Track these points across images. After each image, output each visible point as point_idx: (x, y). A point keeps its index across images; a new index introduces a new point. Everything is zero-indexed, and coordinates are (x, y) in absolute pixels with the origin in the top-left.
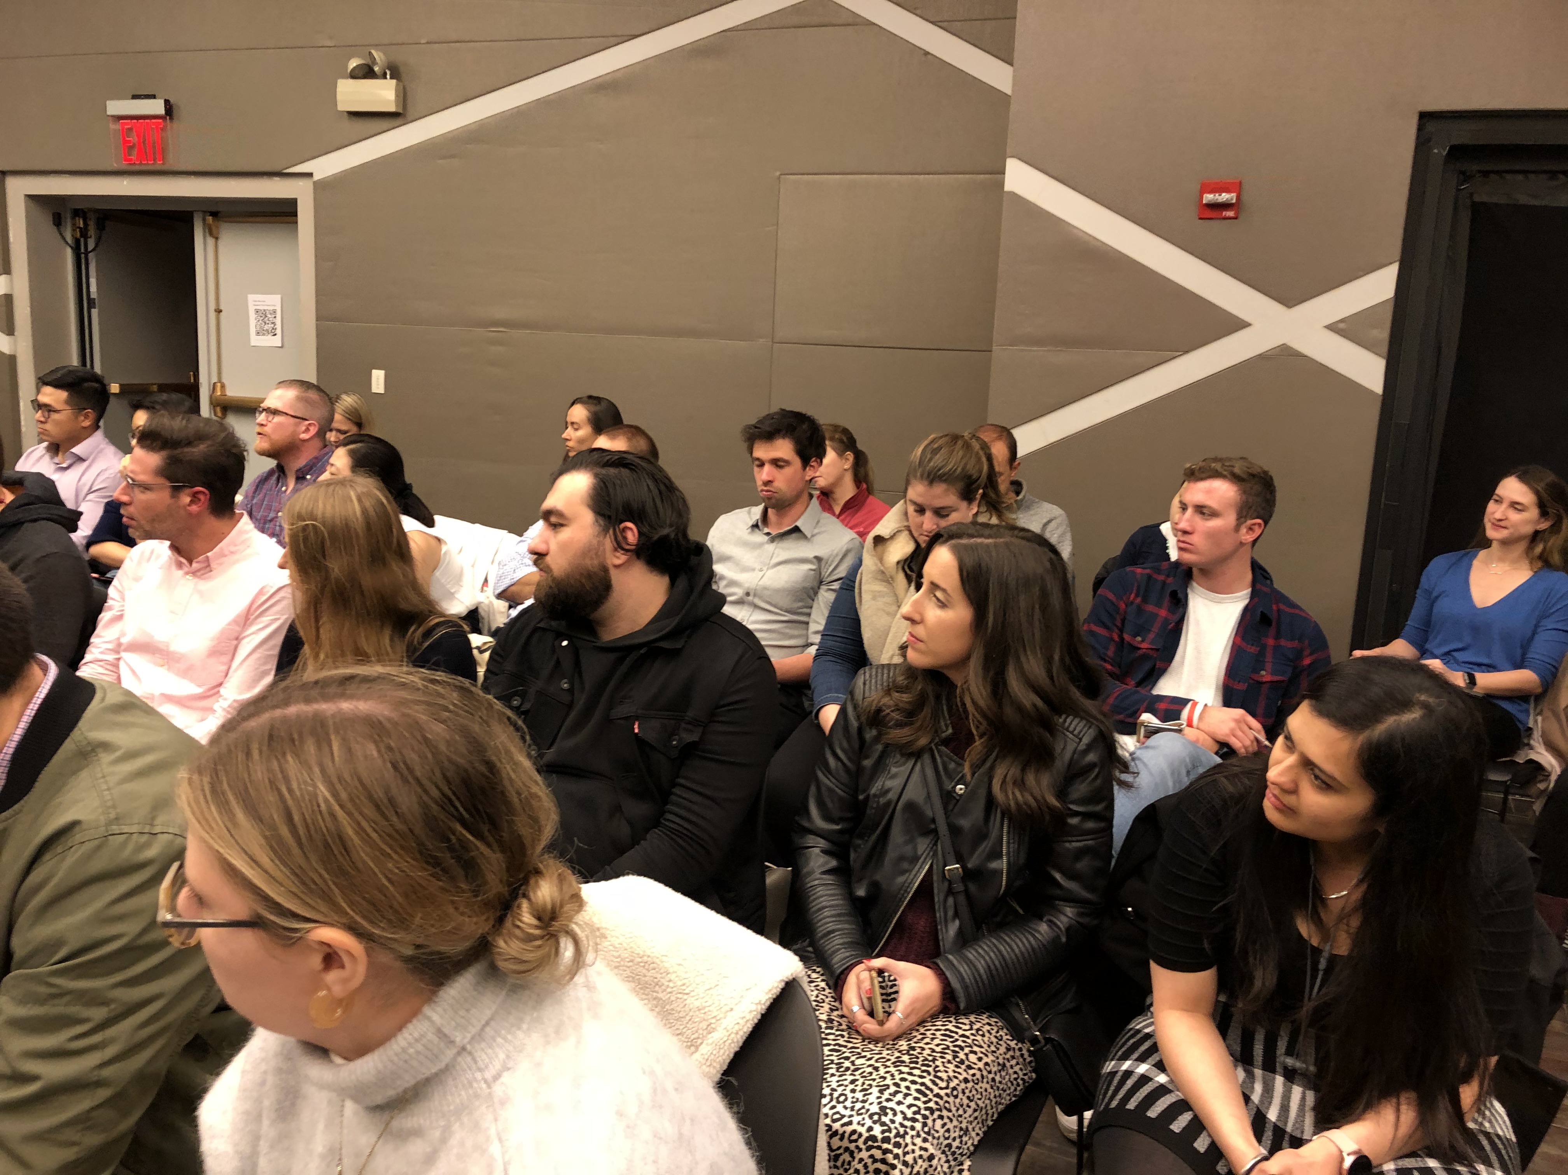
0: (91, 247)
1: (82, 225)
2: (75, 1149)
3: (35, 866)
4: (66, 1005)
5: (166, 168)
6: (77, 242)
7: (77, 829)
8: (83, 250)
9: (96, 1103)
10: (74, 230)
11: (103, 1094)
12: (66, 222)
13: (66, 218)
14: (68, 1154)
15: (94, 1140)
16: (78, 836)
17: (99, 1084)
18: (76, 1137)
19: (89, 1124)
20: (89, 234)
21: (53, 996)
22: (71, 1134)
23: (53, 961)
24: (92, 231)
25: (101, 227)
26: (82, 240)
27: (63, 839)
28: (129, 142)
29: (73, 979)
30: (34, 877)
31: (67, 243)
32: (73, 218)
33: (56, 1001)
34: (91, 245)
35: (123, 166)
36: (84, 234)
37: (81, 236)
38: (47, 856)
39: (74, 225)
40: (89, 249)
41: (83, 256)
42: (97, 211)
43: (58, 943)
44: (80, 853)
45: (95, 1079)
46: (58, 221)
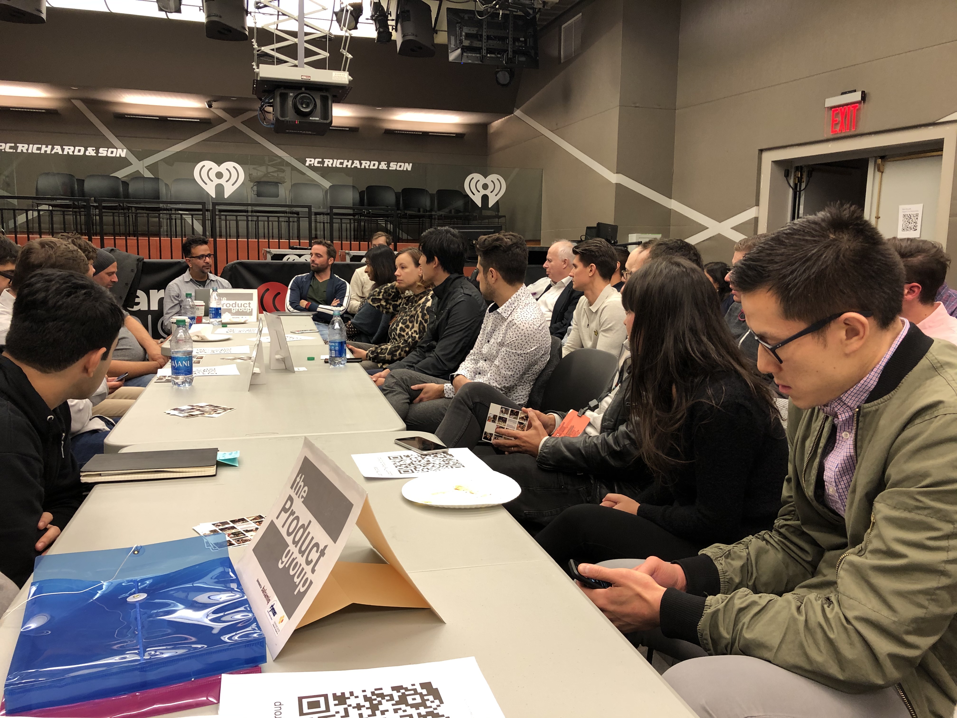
0: (803, 187)
1: (799, 176)
2: (924, 611)
3: (908, 426)
4: (926, 516)
5: (856, 133)
6: (796, 185)
7: (941, 406)
8: (798, 190)
9: (940, 585)
10: (795, 179)
11: (944, 581)
12: (791, 176)
13: (791, 172)
14: (919, 612)
15: (935, 609)
16: (941, 410)
17: (943, 573)
18: (926, 603)
19: (933, 597)
20: (803, 180)
21: (918, 508)
22: (922, 600)
23: (920, 485)
24: (804, 179)
25: (810, 175)
26: (799, 184)
27: (929, 412)
28: (836, 121)
29: (933, 500)
30: (908, 433)
31: (790, 186)
32: (795, 172)
33: (919, 512)
34: (803, 186)
35: (830, 135)
36: (800, 180)
37: (798, 182)
38: (917, 421)
39: (795, 175)
40: (802, 189)
41: (798, 193)
42: (809, 166)
43: (925, 475)
44: (941, 422)
45: (942, 569)
46: (787, 175)
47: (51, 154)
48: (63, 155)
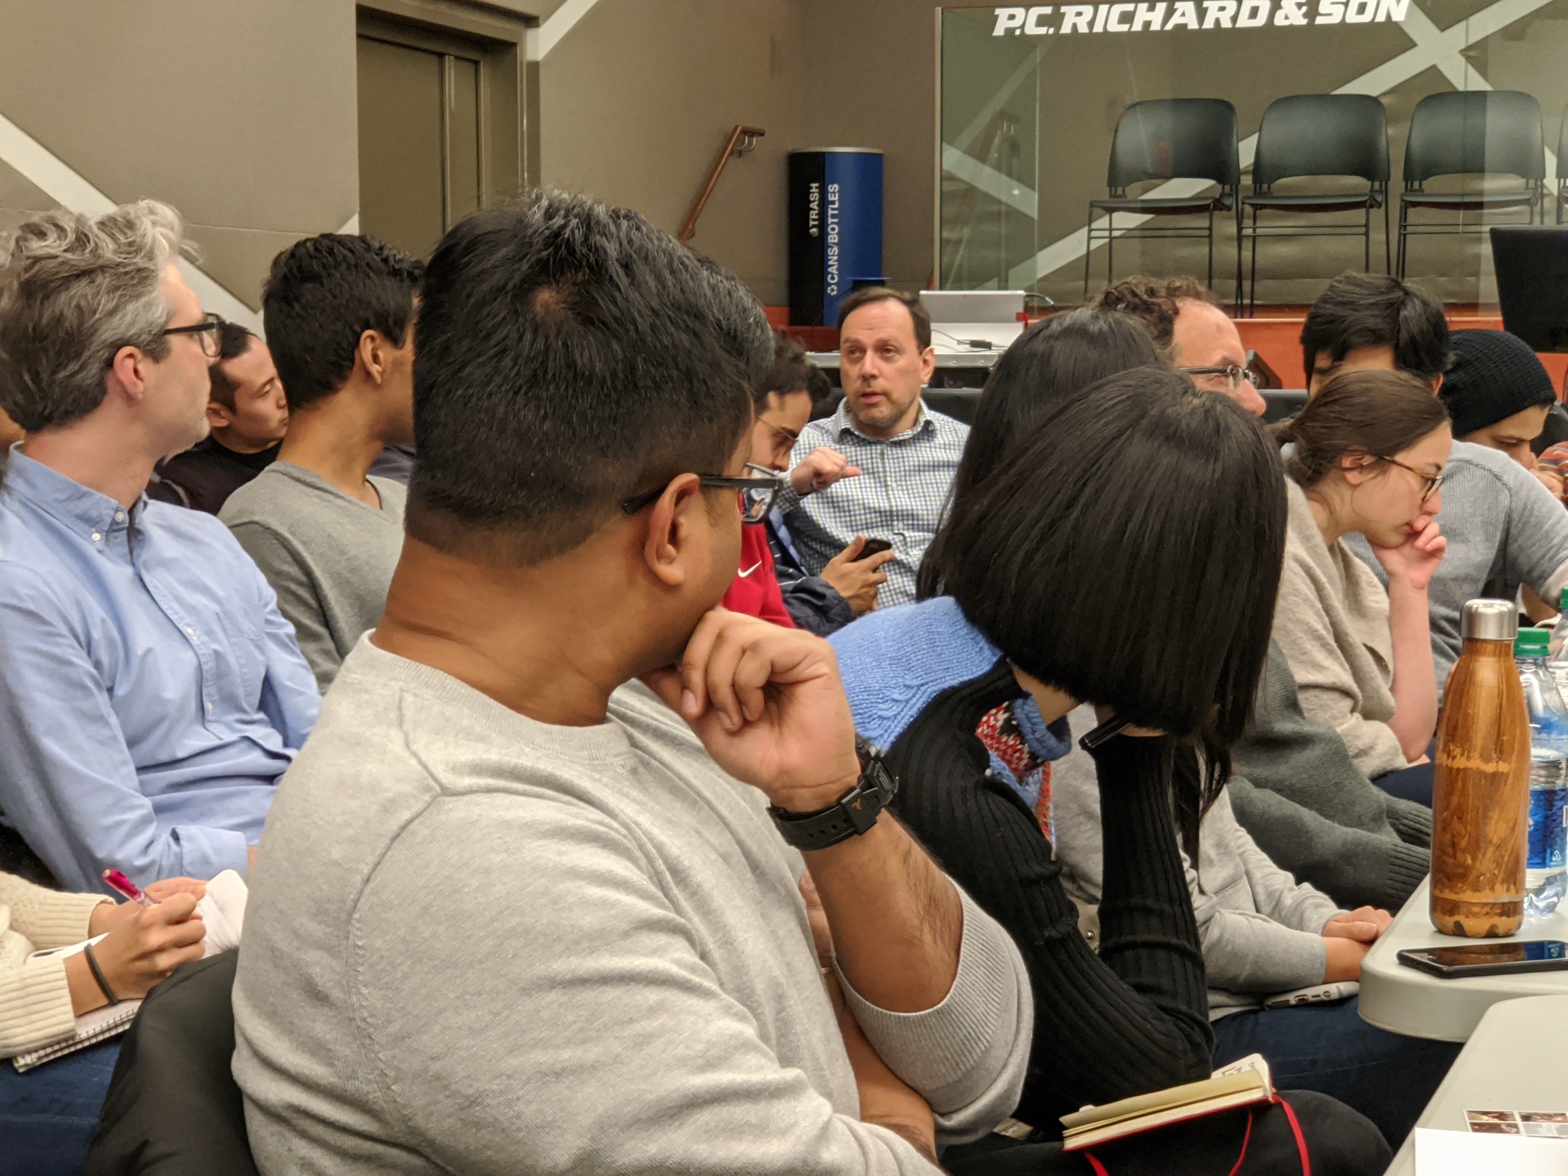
47: (1162, 33)
48: (1201, 33)
